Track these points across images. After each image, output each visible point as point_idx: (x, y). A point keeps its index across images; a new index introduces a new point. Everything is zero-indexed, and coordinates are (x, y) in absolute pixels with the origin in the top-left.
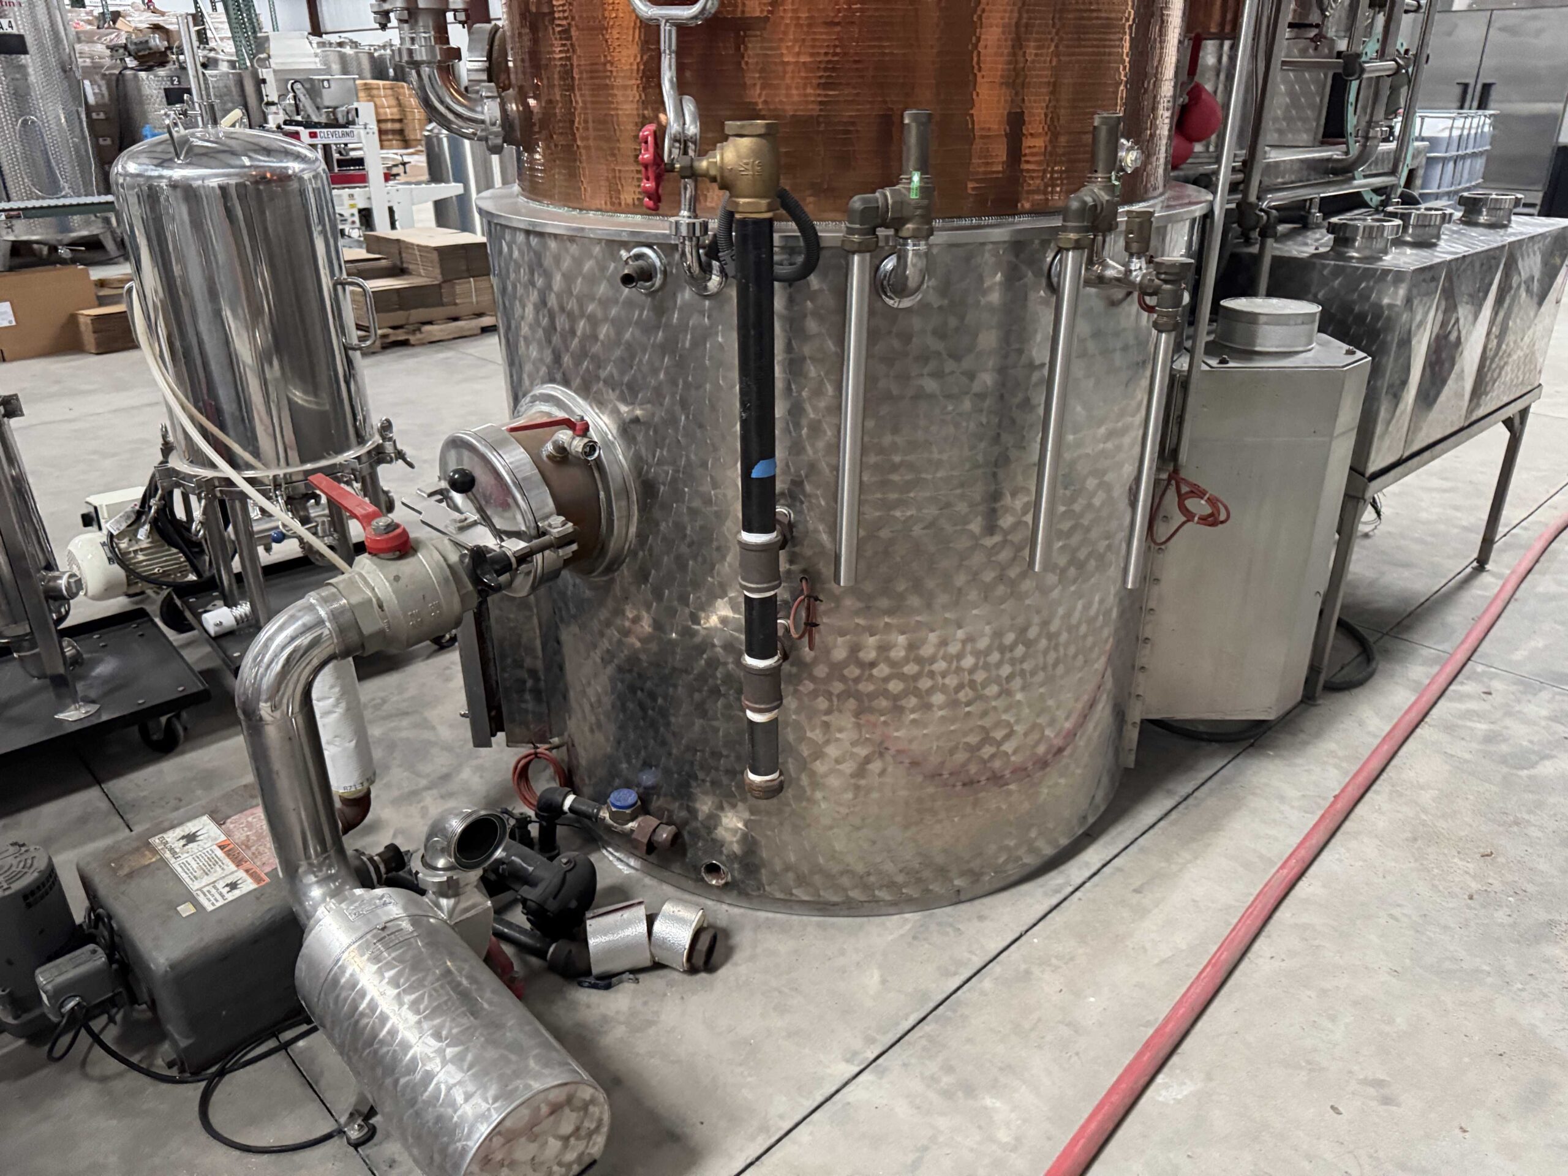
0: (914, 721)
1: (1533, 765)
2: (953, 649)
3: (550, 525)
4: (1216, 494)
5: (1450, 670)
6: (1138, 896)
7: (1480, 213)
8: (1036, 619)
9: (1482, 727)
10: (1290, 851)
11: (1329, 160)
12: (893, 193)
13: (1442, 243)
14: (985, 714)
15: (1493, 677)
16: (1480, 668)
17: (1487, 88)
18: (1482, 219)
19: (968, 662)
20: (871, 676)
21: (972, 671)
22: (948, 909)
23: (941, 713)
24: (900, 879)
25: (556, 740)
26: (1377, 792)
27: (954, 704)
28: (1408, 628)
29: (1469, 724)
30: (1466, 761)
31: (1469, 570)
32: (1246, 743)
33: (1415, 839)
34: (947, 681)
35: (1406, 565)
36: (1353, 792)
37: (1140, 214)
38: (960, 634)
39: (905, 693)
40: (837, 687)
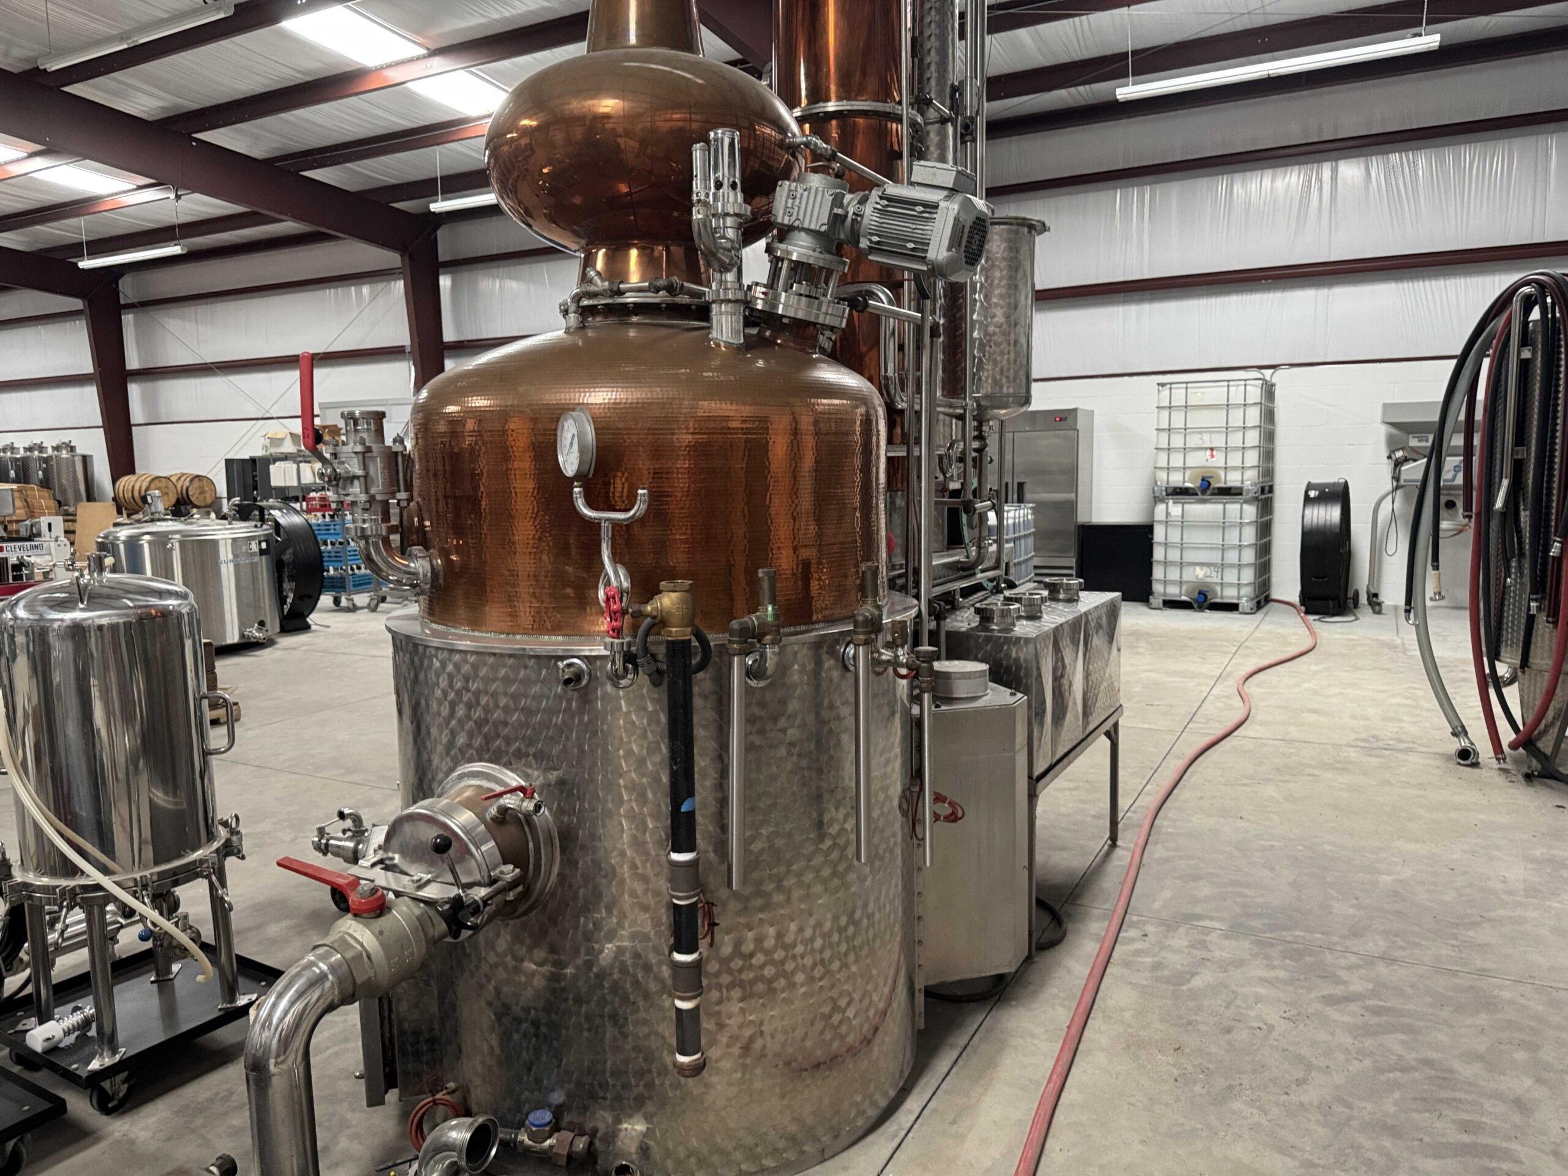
0: (784, 999)
1: (1189, 981)
2: (808, 933)
3: (502, 872)
4: (955, 800)
5: (1116, 922)
6: (955, 1127)
7: (1059, 592)
8: (860, 903)
9: (1148, 960)
10: (1049, 1072)
11: (958, 562)
12: (757, 617)
13: (1045, 616)
14: (832, 986)
15: (1145, 923)
16: (1135, 919)
17: (1021, 485)
18: (1061, 596)
19: (818, 943)
20: (751, 964)
21: (821, 951)
22: (818, 1168)
23: (803, 990)
24: (781, 1144)
25: (452, 1085)
26: (1094, 1019)
27: (811, 980)
28: (1078, 896)
29: (1140, 959)
30: (1146, 986)
31: (1106, 847)
32: (994, 1000)
33: (1129, 1047)
34: (805, 961)
35: (1063, 849)
36: (1079, 1021)
37: (900, 622)
38: (812, 921)
39: (777, 976)
40: (725, 979)
